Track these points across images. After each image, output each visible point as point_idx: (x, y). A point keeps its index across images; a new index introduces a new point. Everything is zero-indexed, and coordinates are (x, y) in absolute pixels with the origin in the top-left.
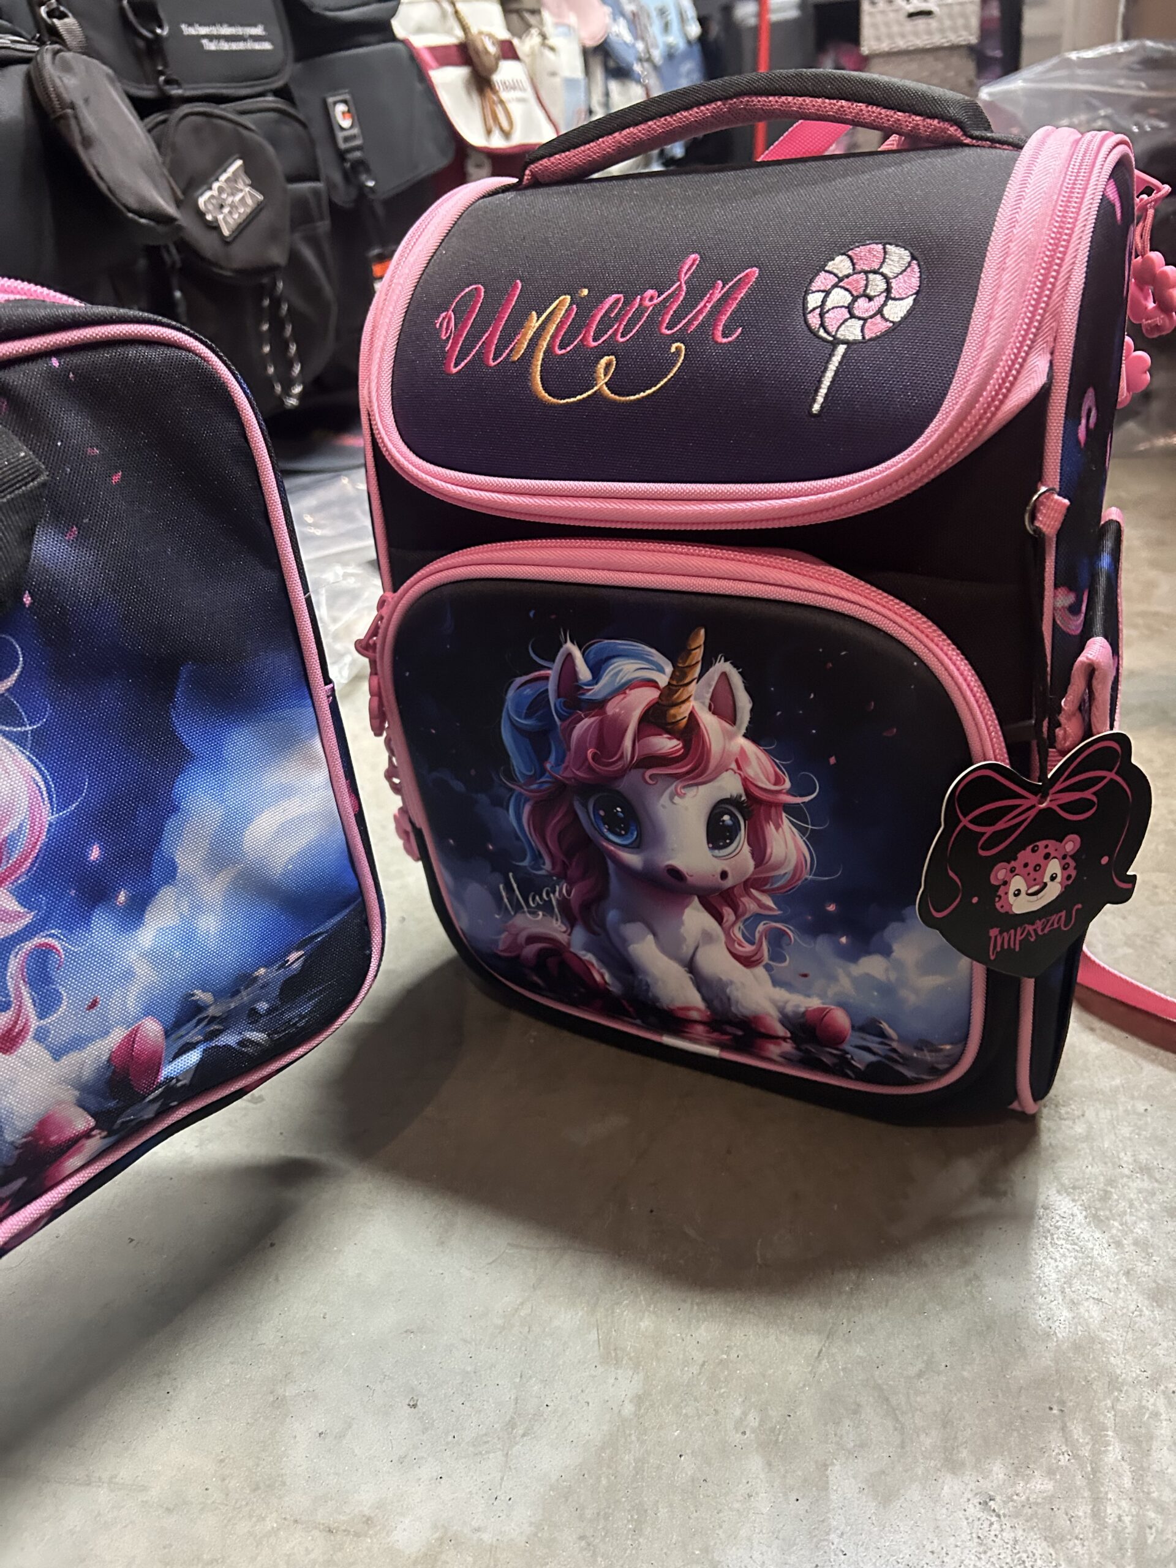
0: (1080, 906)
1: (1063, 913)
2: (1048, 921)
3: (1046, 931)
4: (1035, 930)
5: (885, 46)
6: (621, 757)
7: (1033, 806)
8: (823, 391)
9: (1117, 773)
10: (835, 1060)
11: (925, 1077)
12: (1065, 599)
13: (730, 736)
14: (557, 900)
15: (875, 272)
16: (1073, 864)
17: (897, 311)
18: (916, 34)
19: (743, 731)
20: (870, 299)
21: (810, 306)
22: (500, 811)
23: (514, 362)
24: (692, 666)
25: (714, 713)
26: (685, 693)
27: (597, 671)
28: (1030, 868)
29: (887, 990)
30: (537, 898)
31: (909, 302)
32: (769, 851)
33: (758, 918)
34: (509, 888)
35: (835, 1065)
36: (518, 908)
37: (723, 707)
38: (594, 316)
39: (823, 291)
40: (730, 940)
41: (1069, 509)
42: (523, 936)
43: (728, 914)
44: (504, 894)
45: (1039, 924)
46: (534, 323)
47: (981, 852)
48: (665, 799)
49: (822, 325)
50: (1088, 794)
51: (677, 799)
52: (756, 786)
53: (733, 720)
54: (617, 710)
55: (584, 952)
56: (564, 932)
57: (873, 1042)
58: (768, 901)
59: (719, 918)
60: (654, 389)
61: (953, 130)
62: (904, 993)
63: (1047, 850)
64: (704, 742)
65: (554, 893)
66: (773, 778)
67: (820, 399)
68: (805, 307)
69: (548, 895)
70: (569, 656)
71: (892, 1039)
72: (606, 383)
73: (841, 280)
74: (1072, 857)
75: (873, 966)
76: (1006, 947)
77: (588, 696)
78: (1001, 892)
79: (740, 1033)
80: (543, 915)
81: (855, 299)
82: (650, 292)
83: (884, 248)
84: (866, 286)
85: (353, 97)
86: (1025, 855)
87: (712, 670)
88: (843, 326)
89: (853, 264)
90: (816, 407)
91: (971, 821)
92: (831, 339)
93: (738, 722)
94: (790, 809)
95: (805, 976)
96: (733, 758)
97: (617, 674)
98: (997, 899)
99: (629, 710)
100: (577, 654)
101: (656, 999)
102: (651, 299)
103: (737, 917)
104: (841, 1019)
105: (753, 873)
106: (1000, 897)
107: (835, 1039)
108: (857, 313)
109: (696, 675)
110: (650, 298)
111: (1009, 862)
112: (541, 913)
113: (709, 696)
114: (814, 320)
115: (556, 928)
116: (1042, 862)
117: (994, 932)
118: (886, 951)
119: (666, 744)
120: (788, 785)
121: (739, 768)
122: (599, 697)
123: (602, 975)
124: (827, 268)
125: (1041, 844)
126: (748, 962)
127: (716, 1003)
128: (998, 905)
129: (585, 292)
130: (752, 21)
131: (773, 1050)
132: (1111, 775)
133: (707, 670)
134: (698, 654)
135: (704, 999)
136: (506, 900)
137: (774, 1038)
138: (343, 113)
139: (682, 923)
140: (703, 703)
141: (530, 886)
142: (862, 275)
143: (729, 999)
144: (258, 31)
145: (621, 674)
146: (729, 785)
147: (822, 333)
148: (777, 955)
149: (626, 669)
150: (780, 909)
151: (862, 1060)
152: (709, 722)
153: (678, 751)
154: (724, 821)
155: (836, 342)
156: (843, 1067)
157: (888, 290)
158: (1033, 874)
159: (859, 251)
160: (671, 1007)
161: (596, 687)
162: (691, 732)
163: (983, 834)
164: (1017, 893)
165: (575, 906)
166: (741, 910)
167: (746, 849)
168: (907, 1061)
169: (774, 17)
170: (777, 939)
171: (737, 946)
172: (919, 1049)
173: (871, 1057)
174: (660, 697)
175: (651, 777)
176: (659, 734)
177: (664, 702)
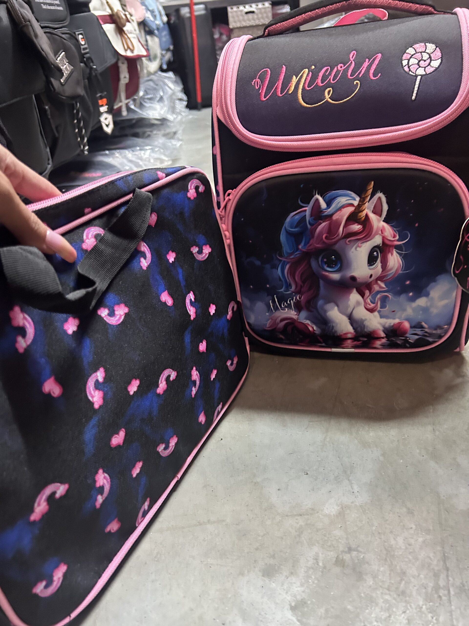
5: (238, 25)
6: (337, 236)
8: (415, 92)
10: (402, 341)
11: (436, 340)
13: (379, 221)
14: (294, 303)
15: (424, 52)
17: (435, 64)
18: (249, 20)
19: (383, 219)
20: (425, 61)
21: (404, 64)
22: (274, 270)
23: (290, 94)
24: (367, 196)
25: (374, 213)
26: (364, 207)
27: (329, 204)
29: (425, 310)
30: (285, 303)
31: (439, 61)
32: (388, 264)
33: (378, 292)
34: (274, 302)
35: (402, 343)
36: (276, 309)
37: (377, 211)
38: (319, 75)
39: (407, 59)
40: (366, 304)
42: (279, 319)
43: (367, 293)
44: (271, 304)
46: (295, 80)
48: (353, 249)
49: (410, 70)
51: (358, 249)
52: (387, 239)
53: (380, 215)
54: (338, 217)
55: (305, 320)
56: (296, 315)
57: (418, 331)
58: (383, 285)
59: (363, 295)
61: (430, 9)
62: (432, 310)
64: (371, 224)
65: (293, 300)
66: (393, 236)
67: (414, 95)
68: (402, 65)
69: (290, 301)
70: (317, 200)
71: (426, 328)
72: (330, 98)
73: (412, 55)
75: (422, 302)
77: (325, 214)
79: (366, 339)
80: (288, 310)
81: (419, 61)
82: (340, 65)
83: (425, 44)
84: (422, 57)
85: (84, 33)
87: (375, 197)
88: (417, 70)
89: (416, 50)
90: (413, 98)
92: (414, 75)
93: (382, 216)
95: (394, 311)
96: (380, 229)
97: (339, 203)
99: (342, 217)
100: (320, 199)
101: (336, 332)
103: (370, 293)
104: (407, 325)
105: (381, 274)
107: (403, 333)
108: (421, 66)
109: (369, 199)
110: (340, 67)
112: (286, 309)
113: (373, 207)
114: (406, 69)
115: (292, 314)
118: (427, 295)
119: (356, 227)
120: (397, 237)
121: (382, 233)
122: (330, 213)
123: (313, 327)
124: (406, 52)
126: (371, 311)
127: (359, 329)
129: (313, 67)
130: (188, 15)
131: (378, 343)
133: (373, 197)
134: (370, 192)
135: (354, 329)
136: (272, 307)
137: (379, 338)
138: (82, 38)
139: (349, 300)
140: (370, 210)
141: (282, 299)
142: (420, 53)
143: (364, 326)
145: (340, 203)
146: (377, 240)
147: (410, 73)
148: (383, 306)
149: (343, 200)
152: (372, 216)
153: (360, 229)
154: (374, 255)
155: (416, 76)
156: (406, 344)
157: (430, 57)
159: (416, 46)
160: (341, 334)
161: (329, 210)
162: (366, 222)
165: (303, 304)
166: (372, 290)
167: (380, 265)
168: (431, 335)
169: (196, 13)
170: (384, 300)
171: (368, 305)
172: (436, 329)
173: (417, 337)
174: (355, 209)
175: (349, 241)
176: (354, 224)
177: (357, 211)
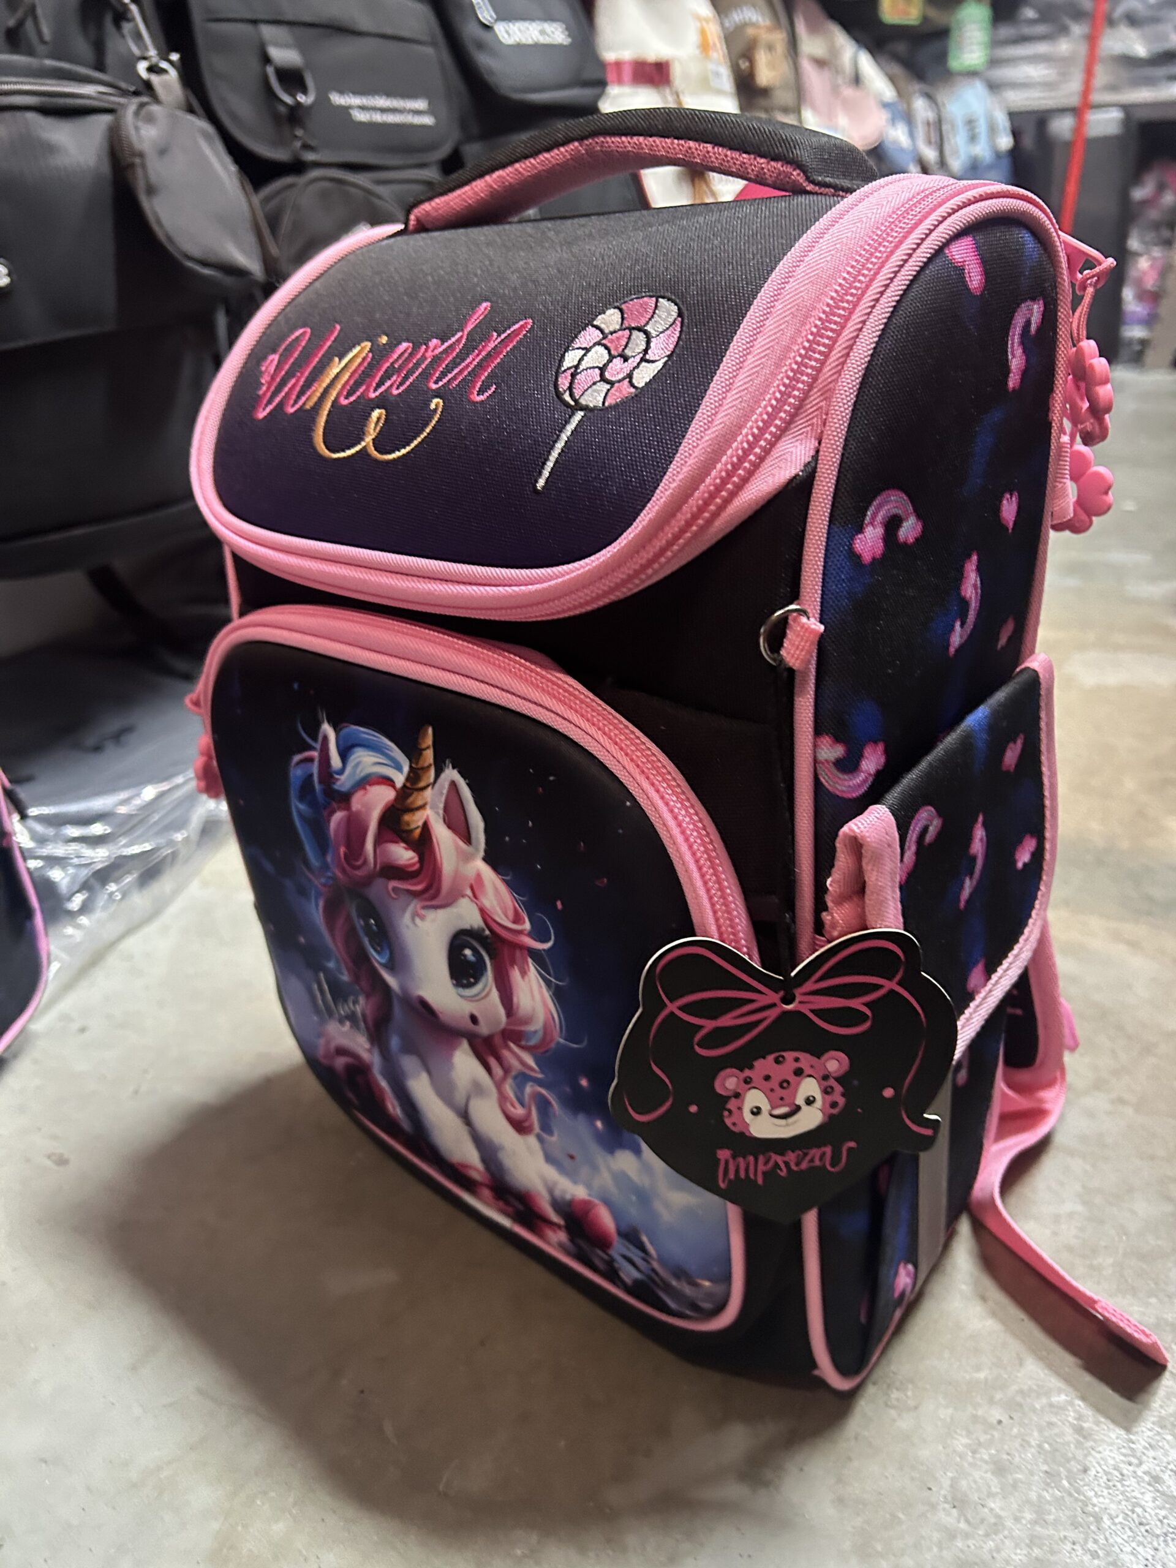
0: (852, 1144)
1: (828, 1150)
2: (806, 1154)
3: (804, 1165)
4: (787, 1164)
6: (365, 862)
7: (774, 1005)
8: (550, 464)
9: (899, 984)
10: (605, 1266)
11: (688, 1312)
12: (831, 751)
13: (467, 858)
14: (362, 1016)
15: (639, 329)
16: (839, 1089)
17: (644, 375)
19: (482, 853)
20: (626, 359)
22: (307, 903)
23: (307, 411)
24: (426, 768)
25: (449, 827)
26: (420, 797)
28: (774, 1083)
29: (643, 1197)
30: (345, 1005)
31: (659, 365)
32: (515, 1000)
33: (522, 1078)
34: (321, 989)
35: (606, 1271)
37: (456, 822)
38: (381, 366)
39: (583, 349)
40: (502, 1099)
41: (822, 636)
42: (334, 1045)
44: (318, 994)
45: (791, 1157)
46: (334, 369)
47: (697, 1049)
48: (407, 918)
49: (570, 388)
50: (857, 1003)
51: (418, 921)
52: (495, 921)
53: (467, 838)
54: (360, 808)
55: (380, 1077)
56: (368, 1052)
57: (636, 1255)
58: (529, 1060)
59: (487, 1066)
60: (408, 449)
61: (796, 175)
62: (658, 1206)
63: (798, 1065)
64: (436, 860)
65: (359, 1003)
66: (511, 913)
67: (546, 473)
69: (353, 1005)
70: (326, 739)
71: (653, 1259)
72: (373, 439)
74: (837, 1079)
75: (629, 1164)
76: (742, 1175)
77: (338, 785)
78: (732, 1105)
79: (522, 1207)
80: (351, 1027)
81: (612, 358)
82: (435, 341)
83: (657, 301)
84: (626, 346)
86: (764, 1065)
87: (443, 776)
88: (590, 391)
90: (541, 483)
91: (680, 1008)
92: (572, 403)
93: (473, 841)
94: (535, 955)
95: (572, 1157)
96: (469, 883)
97: (357, 765)
98: (726, 1113)
99: (369, 808)
100: (332, 738)
101: (437, 1148)
102: (435, 348)
103: (507, 1070)
104: (606, 1220)
105: (508, 1024)
106: (730, 1111)
107: (602, 1242)
109: (432, 780)
110: (433, 349)
111: (742, 1070)
112: (348, 1024)
113: (442, 806)
114: (564, 382)
115: (360, 1043)
116: (792, 1079)
117: (723, 1154)
119: (403, 855)
120: (527, 926)
121: (475, 896)
122: (346, 788)
123: (394, 1106)
124: (595, 323)
125: (789, 1055)
126: (520, 1126)
127: (493, 1167)
128: (728, 1122)
129: (384, 339)
130: (1068, 136)
132: (889, 985)
133: (440, 775)
134: (429, 755)
135: (484, 1160)
136: (319, 1003)
137: (550, 1223)
139: (453, 1067)
140: (437, 813)
141: (338, 992)
142: (627, 332)
143: (502, 1166)
144: (421, 104)
145: (362, 766)
146: (467, 915)
148: (546, 1128)
149: (366, 761)
150: (542, 1072)
151: (629, 1274)
152: (442, 834)
153: (414, 864)
154: (465, 956)
156: (611, 1272)
157: (646, 351)
158: (780, 1092)
160: (451, 1160)
161: (343, 777)
162: (423, 843)
163: (701, 1027)
164: (756, 1112)
165: (370, 1023)
166: (505, 1063)
167: (495, 995)
168: (668, 1288)
169: (1092, 133)
170: (544, 1106)
171: (509, 1105)
172: (678, 1277)
173: (636, 1275)
174: (396, 799)
175: (395, 889)
176: (396, 842)
177: (399, 806)
